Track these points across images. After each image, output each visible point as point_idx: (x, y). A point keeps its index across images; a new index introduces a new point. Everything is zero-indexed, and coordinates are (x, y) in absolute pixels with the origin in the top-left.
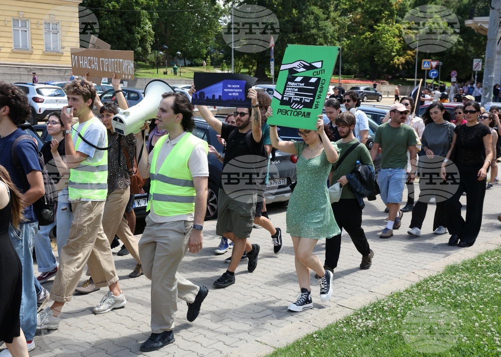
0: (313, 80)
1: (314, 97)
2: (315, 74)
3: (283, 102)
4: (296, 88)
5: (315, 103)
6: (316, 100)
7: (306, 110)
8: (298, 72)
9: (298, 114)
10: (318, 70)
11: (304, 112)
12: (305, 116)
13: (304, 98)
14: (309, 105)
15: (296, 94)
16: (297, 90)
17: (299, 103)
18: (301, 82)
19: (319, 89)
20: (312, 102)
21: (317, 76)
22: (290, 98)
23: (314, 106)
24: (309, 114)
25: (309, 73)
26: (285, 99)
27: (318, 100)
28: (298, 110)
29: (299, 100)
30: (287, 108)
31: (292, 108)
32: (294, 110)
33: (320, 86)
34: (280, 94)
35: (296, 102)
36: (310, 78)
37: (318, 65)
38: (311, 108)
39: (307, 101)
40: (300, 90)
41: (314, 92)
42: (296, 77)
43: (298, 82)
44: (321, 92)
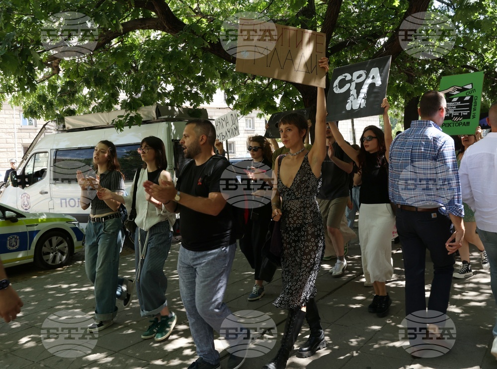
0: (467, 98)
1: (470, 110)
2: (468, 93)
5: (472, 114)
6: (472, 112)
7: (466, 121)
8: (453, 95)
9: (459, 125)
10: (470, 90)
11: (464, 123)
12: (465, 125)
13: (462, 112)
14: (468, 116)
15: (455, 111)
16: (455, 107)
17: (459, 116)
18: (458, 101)
19: (473, 104)
20: (469, 114)
21: (470, 95)
22: (451, 114)
23: (471, 117)
24: (468, 123)
25: (463, 94)
27: (474, 112)
28: (459, 122)
29: (458, 114)
30: (450, 121)
31: (453, 121)
32: (455, 122)
33: (474, 101)
35: (456, 116)
36: (465, 97)
37: (469, 87)
38: (469, 118)
39: (464, 114)
40: (457, 107)
41: (470, 106)
42: (453, 98)
43: (455, 102)
44: (475, 106)
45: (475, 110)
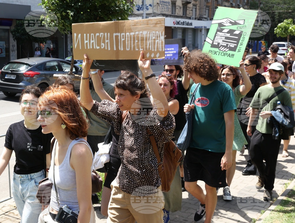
0: (237, 32)
1: (237, 43)
2: (238, 28)
3: (213, 46)
4: (223, 37)
5: (238, 48)
6: (239, 46)
7: (231, 52)
8: (225, 26)
9: (224, 55)
10: (241, 26)
11: (230, 54)
12: (230, 56)
13: (229, 44)
14: (234, 49)
15: (223, 41)
16: (224, 38)
17: (226, 47)
18: (228, 33)
19: (241, 39)
20: (235, 48)
21: (240, 30)
22: (219, 44)
23: (237, 50)
24: (233, 55)
25: (234, 27)
26: (214, 43)
27: (241, 46)
28: (225, 52)
29: (225, 45)
30: (216, 50)
31: (220, 50)
32: (222, 52)
33: (242, 36)
34: (211, 40)
35: (223, 46)
36: (235, 31)
37: (241, 22)
38: (235, 51)
39: (231, 46)
40: (227, 38)
41: (238, 40)
42: (224, 29)
43: (225, 33)
44: (243, 41)
45: (241, 45)
